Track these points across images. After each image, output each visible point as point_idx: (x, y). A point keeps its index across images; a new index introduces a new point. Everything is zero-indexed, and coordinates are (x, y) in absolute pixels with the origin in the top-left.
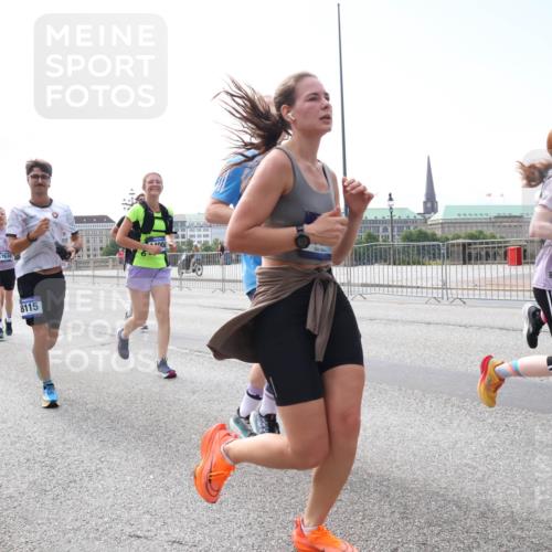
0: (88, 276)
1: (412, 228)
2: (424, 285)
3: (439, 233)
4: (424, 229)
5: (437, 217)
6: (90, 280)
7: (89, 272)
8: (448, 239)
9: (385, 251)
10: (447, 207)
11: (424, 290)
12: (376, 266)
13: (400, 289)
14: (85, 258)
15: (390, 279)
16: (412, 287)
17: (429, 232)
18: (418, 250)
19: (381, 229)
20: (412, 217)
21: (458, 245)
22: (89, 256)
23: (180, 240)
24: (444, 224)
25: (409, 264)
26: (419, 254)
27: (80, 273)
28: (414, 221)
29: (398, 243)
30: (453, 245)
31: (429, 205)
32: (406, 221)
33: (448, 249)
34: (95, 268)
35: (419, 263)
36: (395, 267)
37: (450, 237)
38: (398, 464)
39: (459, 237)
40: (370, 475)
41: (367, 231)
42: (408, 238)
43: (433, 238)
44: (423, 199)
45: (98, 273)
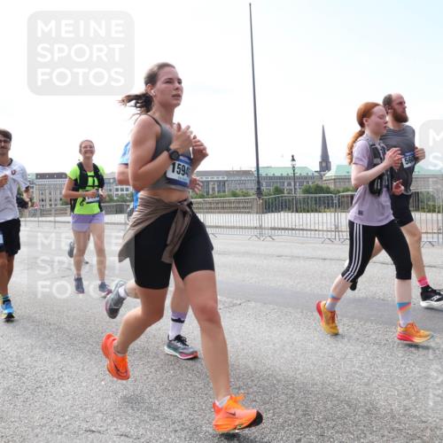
0: (50, 221)
1: (310, 183)
2: (321, 228)
3: (332, 187)
4: (320, 183)
5: (331, 174)
6: (52, 224)
7: (52, 219)
8: (339, 192)
9: (289, 201)
10: (338, 167)
11: (321, 233)
12: (282, 213)
13: (301, 232)
14: (48, 207)
15: (294, 224)
16: (311, 230)
17: (324, 186)
18: (316, 201)
19: (286, 184)
20: (310, 174)
21: (347, 196)
22: (51, 205)
23: (125, 192)
24: (336, 180)
25: (308, 212)
26: (316, 204)
27: (44, 219)
28: (312, 177)
29: (300, 195)
30: (343, 197)
31: (324, 164)
32: (306, 178)
33: (339, 199)
34: (56, 215)
35: (316, 211)
36: (297, 214)
37: (341, 189)
38: (301, 371)
39: (348, 190)
40: (279, 381)
41: (275, 185)
42: (307, 191)
43: (328, 191)
44: (320, 160)
45: (58, 219)
